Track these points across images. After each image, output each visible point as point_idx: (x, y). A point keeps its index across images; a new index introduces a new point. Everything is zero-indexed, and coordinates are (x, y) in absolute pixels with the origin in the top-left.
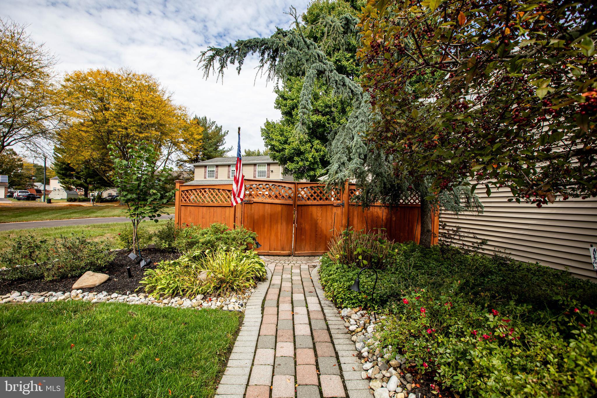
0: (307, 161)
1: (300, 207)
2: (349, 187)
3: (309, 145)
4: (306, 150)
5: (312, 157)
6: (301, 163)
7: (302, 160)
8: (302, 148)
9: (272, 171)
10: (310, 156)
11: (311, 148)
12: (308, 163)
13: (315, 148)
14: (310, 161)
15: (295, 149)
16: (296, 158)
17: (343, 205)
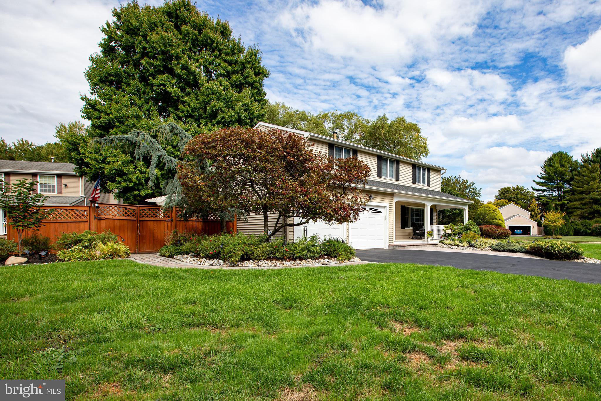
0: (130, 182)
1: (141, 222)
2: (176, 209)
3: (132, 166)
4: (129, 171)
5: (137, 178)
6: (124, 184)
7: (125, 181)
8: (125, 170)
9: (66, 186)
10: (134, 177)
11: (135, 169)
12: (132, 184)
13: (139, 170)
14: (135, 182)
15: (115, 169)
16: (118, 179)
17: (172, 220)
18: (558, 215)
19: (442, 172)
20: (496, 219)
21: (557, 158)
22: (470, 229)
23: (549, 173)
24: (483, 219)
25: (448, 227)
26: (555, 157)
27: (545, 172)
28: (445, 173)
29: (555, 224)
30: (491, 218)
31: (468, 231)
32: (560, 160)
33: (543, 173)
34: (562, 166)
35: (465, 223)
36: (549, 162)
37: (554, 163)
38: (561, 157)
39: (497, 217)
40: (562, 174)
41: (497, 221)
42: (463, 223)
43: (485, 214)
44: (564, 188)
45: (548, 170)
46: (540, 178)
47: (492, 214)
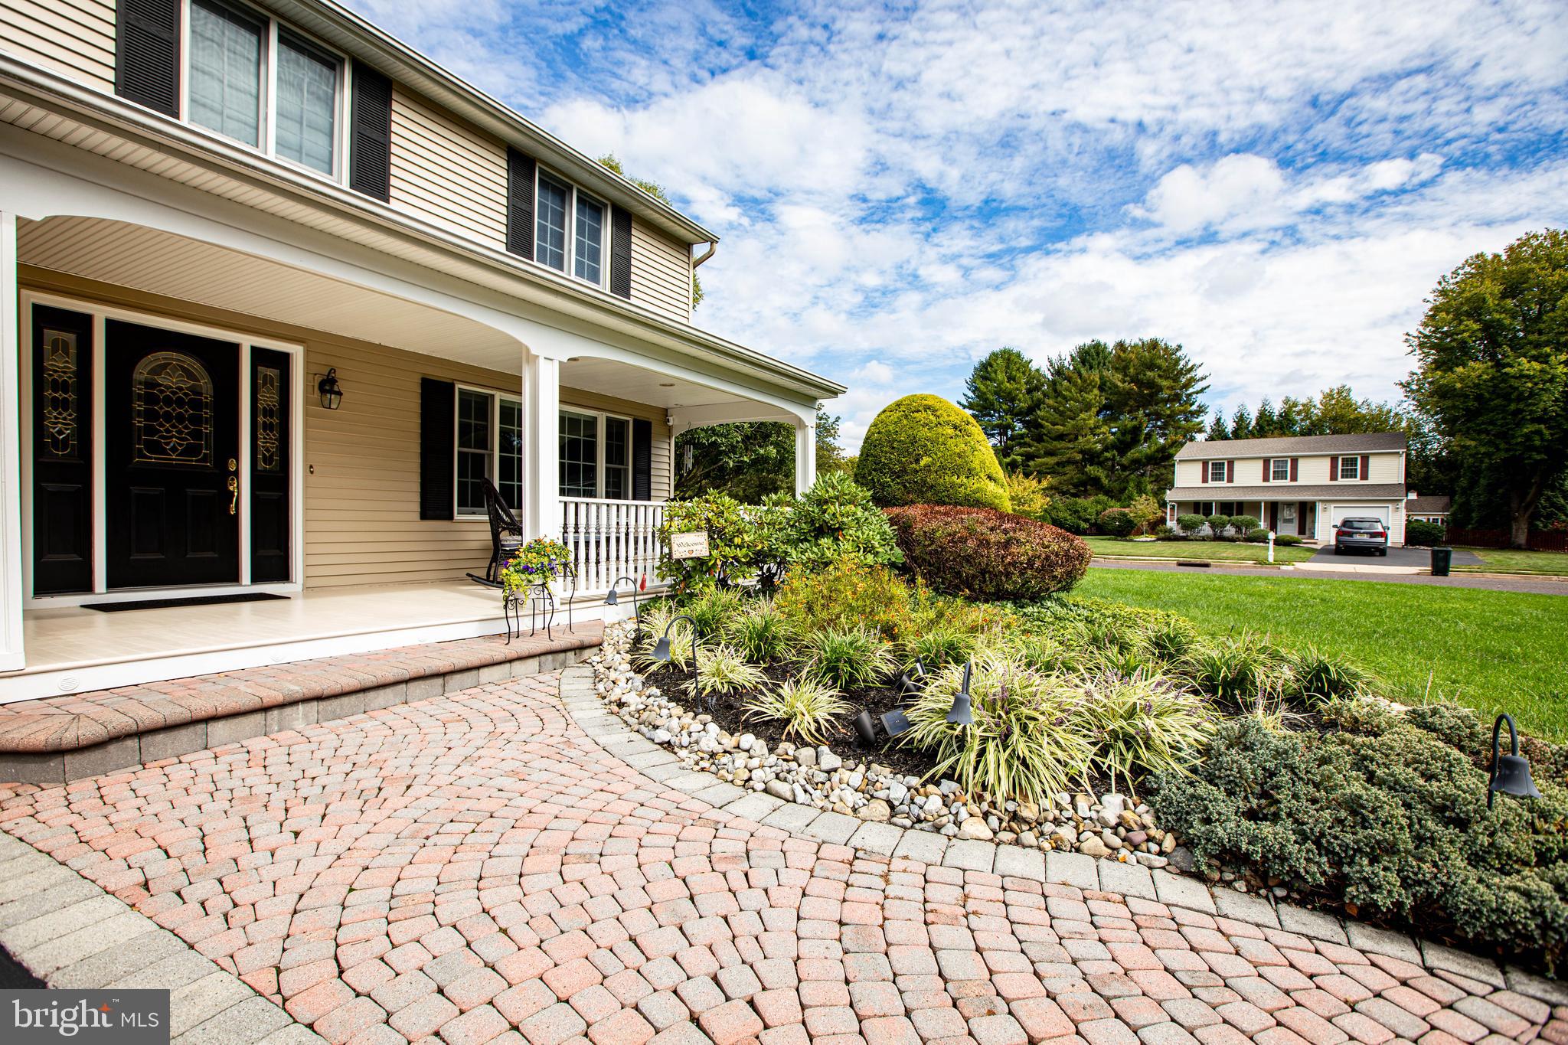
18: (1032, 484)
19: (699, 250)
20: (970, 473)
21: (1000, 361)
22: (833, 531)
23: (985, 393)
24: (904, 471)
25: (689, 516)
26: (995, 361)
27: (973, 392)
28: (710, 255)
29: (1026, 507)
30: (943, 468)
31: (825, 541)
32: (1007, 367)
33: (970, 394)
34: (1011, 379)
35: (800, 489)
36: (985, 371)
37: (995, 372)
38: (1009, 359)
39: (976, 464)
40: (1011, 398)
41: (973, 484)
42: (791, 490)
43: (914, 441)
44: (1013, 430)
45: (983, 388)
46: (964, 407)
47: (950, 442)
